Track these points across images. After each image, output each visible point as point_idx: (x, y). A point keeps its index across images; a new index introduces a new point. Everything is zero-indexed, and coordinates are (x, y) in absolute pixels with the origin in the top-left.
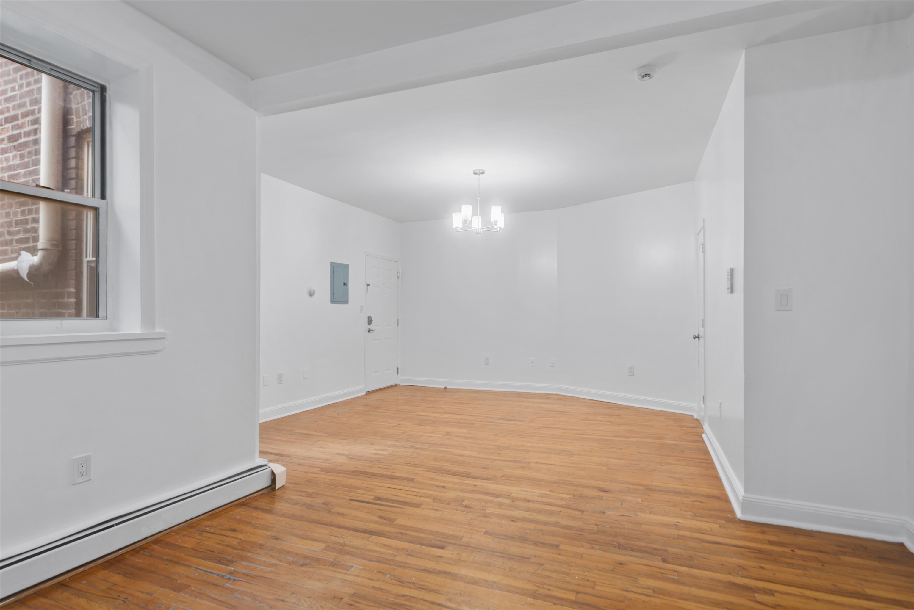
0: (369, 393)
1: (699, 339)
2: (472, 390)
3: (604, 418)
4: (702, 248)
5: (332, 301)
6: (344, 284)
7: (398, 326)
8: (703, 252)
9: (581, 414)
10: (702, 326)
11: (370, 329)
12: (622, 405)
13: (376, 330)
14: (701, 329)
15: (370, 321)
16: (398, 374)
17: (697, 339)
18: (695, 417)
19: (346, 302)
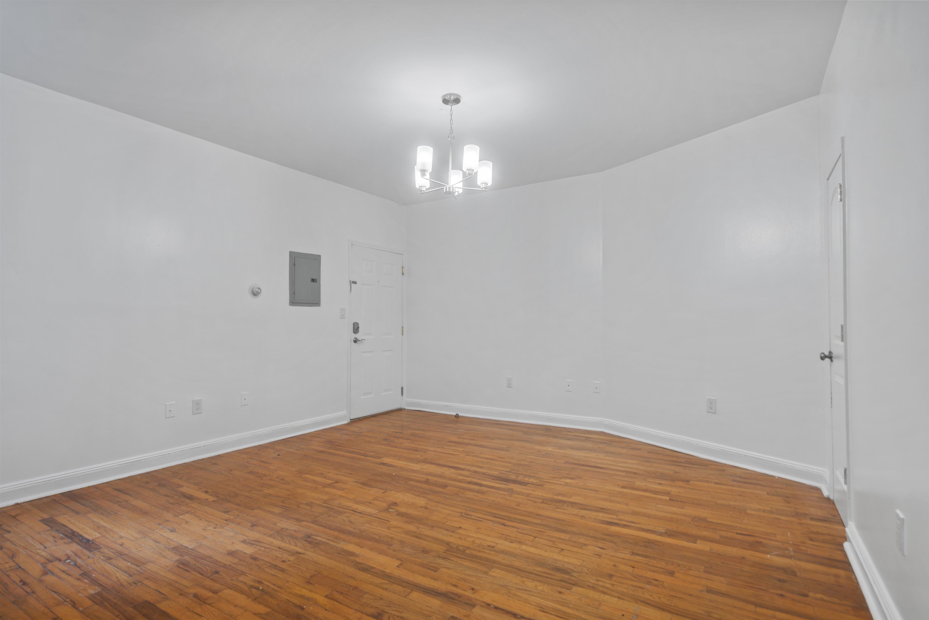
0: (354, 421)
1: (832, 361)
2: (490, 419)
3: (661, 484)
4: (839, 192)
5: (293, 303)
6: (313, 280)
7: (402, 335)
8: (841, 200)
9: (624, 474)
10: (841, 338)
11: (356, 338)
12: (697, 457)
13: (364, 340)
14: (839, 342)
15: (356, 329)
16: (402, 395)
17: (827, 360)
18: (826, 493)
19: (317, 303)
